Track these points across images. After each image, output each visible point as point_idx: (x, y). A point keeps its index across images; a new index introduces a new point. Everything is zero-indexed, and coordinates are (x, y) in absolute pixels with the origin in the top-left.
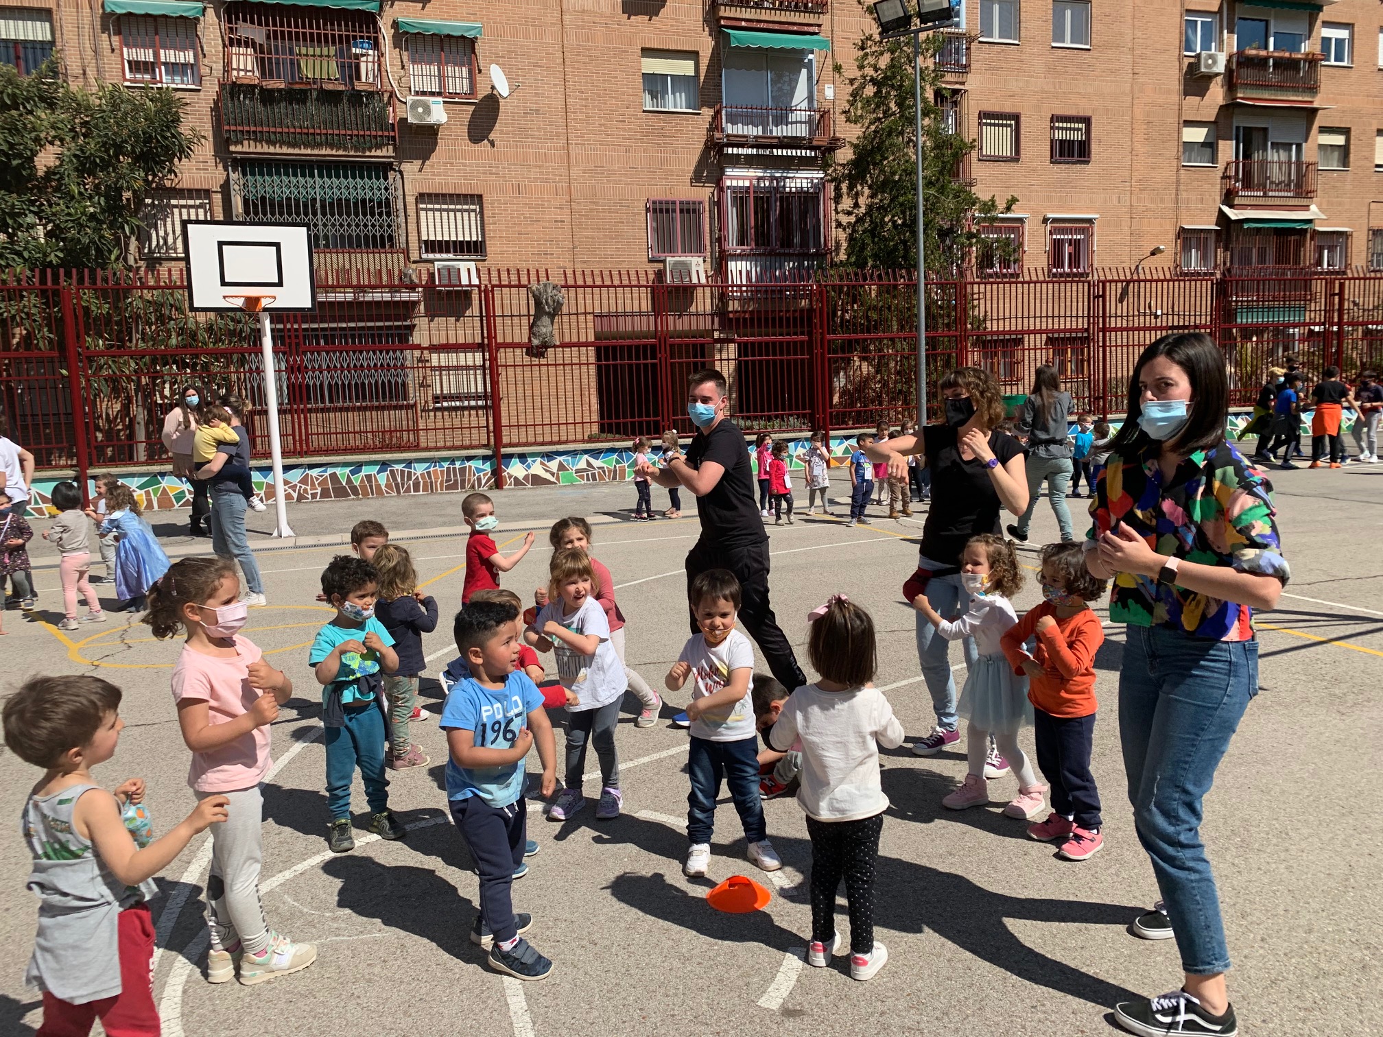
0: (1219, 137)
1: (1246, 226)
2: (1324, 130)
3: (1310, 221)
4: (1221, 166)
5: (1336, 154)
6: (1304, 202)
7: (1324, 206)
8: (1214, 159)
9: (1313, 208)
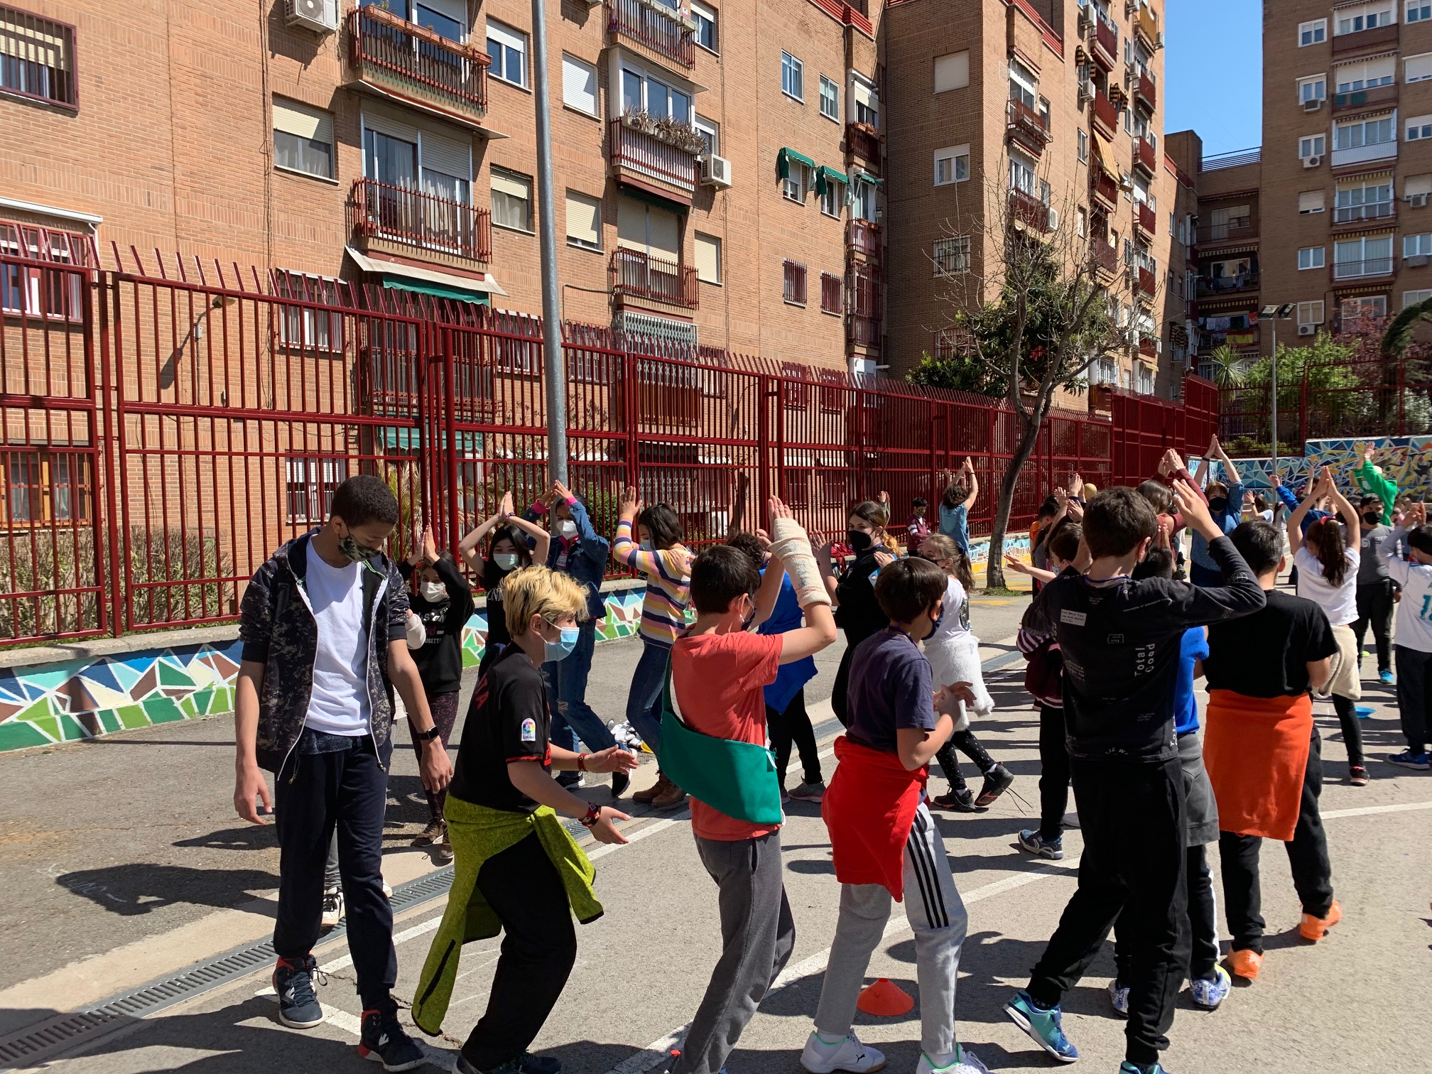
0: (338, 138)
1: (386, 285)
2: (498, 170)
3: (484, 295)
4: (345, 183)
5: (517, 211)
6: (476, 267)
7: (505, 279)
8: (332, 169)
9: (488, 277)
